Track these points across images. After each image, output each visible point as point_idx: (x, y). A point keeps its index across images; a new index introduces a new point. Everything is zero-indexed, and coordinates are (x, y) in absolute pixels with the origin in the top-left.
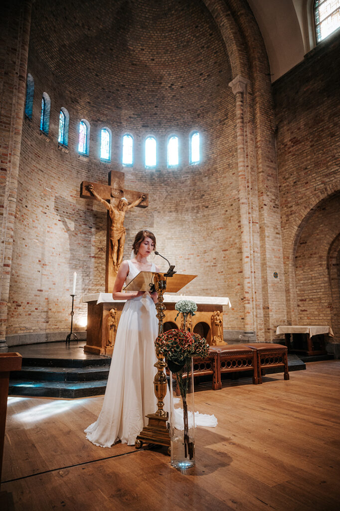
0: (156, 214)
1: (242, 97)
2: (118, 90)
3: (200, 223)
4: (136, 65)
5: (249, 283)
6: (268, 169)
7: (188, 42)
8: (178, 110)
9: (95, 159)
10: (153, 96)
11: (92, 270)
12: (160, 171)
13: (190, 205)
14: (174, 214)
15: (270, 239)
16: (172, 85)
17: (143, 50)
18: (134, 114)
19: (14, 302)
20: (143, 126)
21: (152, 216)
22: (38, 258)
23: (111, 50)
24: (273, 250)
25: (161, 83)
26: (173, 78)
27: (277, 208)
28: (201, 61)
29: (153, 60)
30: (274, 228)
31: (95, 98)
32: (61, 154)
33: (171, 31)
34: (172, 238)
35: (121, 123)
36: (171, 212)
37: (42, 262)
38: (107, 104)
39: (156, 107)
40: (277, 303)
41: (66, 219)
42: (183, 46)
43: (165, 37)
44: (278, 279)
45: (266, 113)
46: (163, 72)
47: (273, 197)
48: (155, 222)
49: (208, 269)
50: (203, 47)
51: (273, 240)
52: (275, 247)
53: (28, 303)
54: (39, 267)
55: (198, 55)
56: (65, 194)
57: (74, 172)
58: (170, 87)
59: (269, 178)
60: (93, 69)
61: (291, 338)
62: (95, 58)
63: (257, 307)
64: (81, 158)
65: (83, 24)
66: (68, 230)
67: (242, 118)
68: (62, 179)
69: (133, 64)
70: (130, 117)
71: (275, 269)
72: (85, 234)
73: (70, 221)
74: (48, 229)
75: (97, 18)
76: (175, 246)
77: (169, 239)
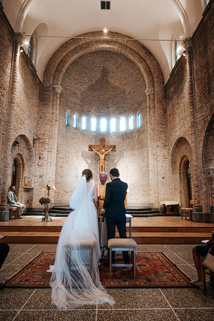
0: (124, 152)
1: (150, 97)
2: (108, 100)
3: (141, 155)
4: (114, 88)
5: (151, 182)
6: (161, 129)
7: (132, 73)
8: (132, 103)
9: (99, 132)
10: (123, 99)
11: (98, 178)
12: (126, 132)
13: (137, 147)
14: (131, 151)
15: (161, 162)
16: (130, 92)
17: (115, 81)
18: (115, 109)
19: (65, 191)
20: (119, 114)
21: (123, 153)
22: (75, 175)
23: (102, 85)
24: (162, 166)
25: (125, 93)
26: (129, 89)
27: (166, 146)
28: (138, 80)
29: (120, 84)
30: (163, 156)
31: (98, 107)
32: (84, 134)
33: (125, 71)
34: (131, 162)
35: (109, 114)
36: (130, 150)
37: (77, 177)
38: (103, 108)
39: (124, 103)
40: (164, 191)
41: (87, 159)
42: (131, 75)
43: (123, 74)
44: (165, 180)
45: (161, 102)
46: (125, 88)
47: (163, 142)
48: (124, 155)
49: (143, 175)
50: (138, 74)
51: (162, 162)
52: (164, 165)
53: (71, 192)
54: (76, 178)
55: (137, 78)
56: (86, 149)
57: (90, 140)
58: (129, 93)
59: (161, 133)
60: (96, 96)
61: (170, 207)
62: (97, 91)
63: (155, 192)
64: (92, 134)
65: (89, 81)
66: (88, 163)
67: (149, 107)
68: (84, 144)
69: (113, 88)
70: (113, 111)
71: (163, 175)
72: (95, 164)
73: (88, 160)
74: (79, 164)
75: (94, 76)
76: (132, 166)
77: (129, 162)
